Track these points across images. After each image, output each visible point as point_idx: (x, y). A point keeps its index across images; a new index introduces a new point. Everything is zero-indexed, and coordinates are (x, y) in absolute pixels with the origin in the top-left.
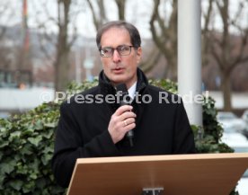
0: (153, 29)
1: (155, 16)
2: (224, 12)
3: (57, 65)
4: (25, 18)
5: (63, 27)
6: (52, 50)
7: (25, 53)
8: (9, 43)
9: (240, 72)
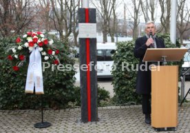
0: (161, 20)
1: (162, 17)
2: (182, 16)
3: (134, 30)
4: (125, 17)
5: (136, 20)
6: (133, 26)
7: (125, 27)
8: (120, 24)
9: (186, 33)
